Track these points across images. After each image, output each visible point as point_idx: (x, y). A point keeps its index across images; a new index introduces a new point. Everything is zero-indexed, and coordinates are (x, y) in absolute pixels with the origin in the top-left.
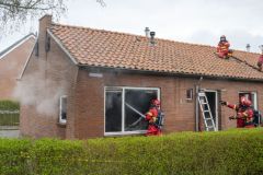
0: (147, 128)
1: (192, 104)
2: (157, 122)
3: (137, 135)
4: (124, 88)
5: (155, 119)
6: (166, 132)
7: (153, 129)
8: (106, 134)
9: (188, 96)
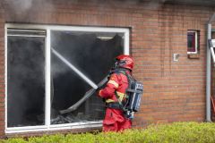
0: (101, 116)
1: (198, 63)
2: (127, 102)
3: (79, 132)
4: (49, 29)
5: (122, 96)
6: (144, 124)
7: (116, 117)
8: (9, 130)
9: (191, 45)
